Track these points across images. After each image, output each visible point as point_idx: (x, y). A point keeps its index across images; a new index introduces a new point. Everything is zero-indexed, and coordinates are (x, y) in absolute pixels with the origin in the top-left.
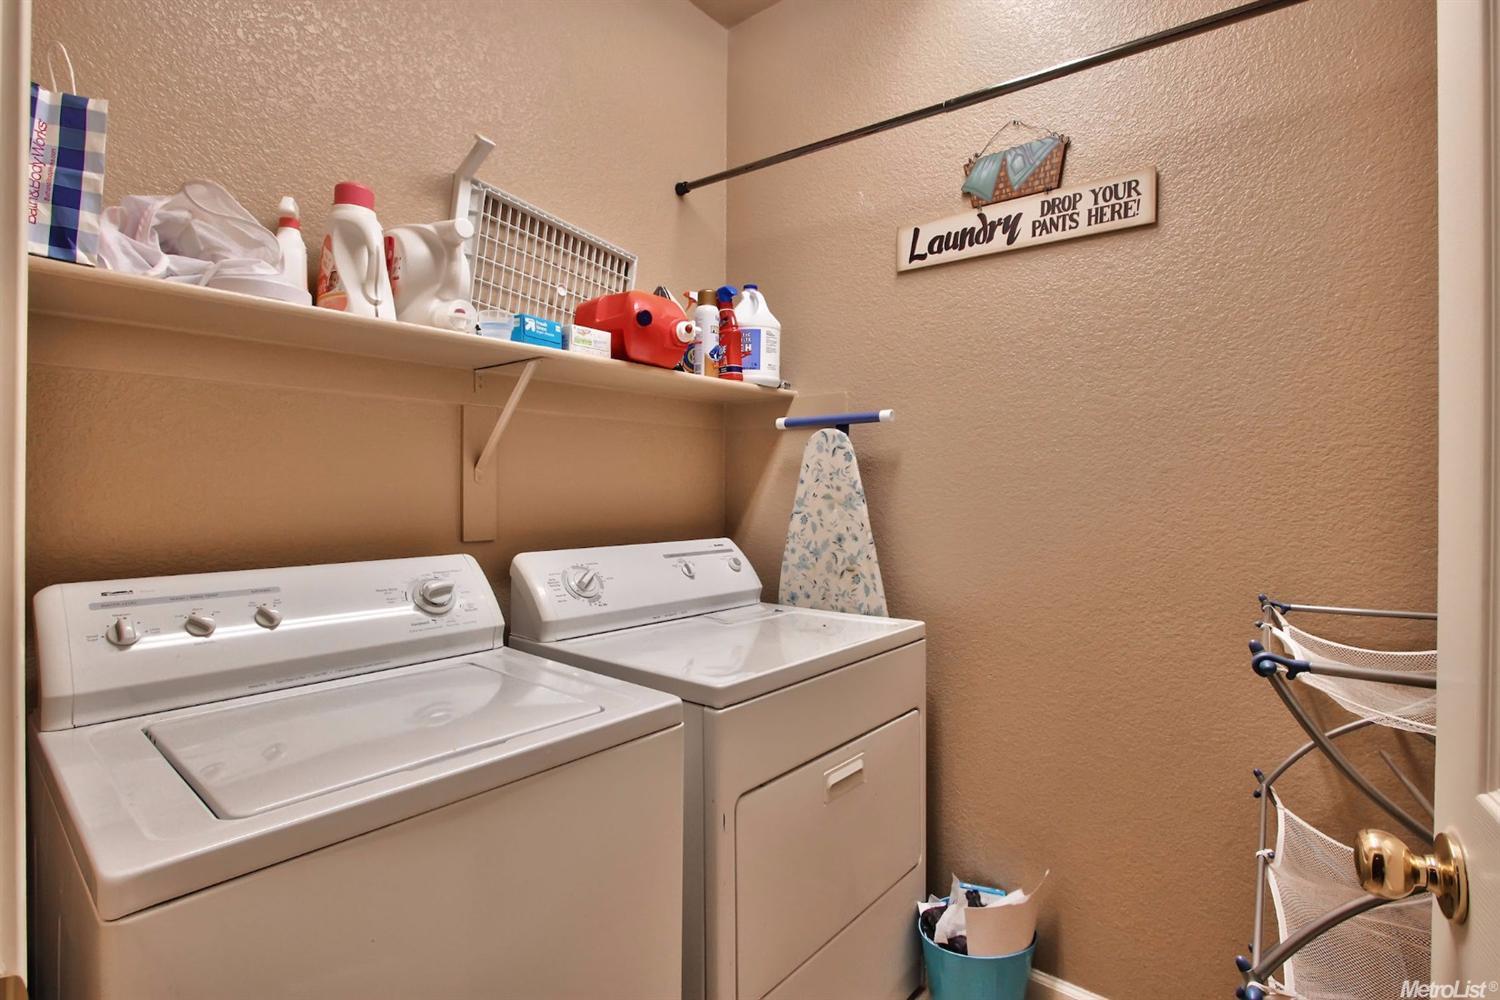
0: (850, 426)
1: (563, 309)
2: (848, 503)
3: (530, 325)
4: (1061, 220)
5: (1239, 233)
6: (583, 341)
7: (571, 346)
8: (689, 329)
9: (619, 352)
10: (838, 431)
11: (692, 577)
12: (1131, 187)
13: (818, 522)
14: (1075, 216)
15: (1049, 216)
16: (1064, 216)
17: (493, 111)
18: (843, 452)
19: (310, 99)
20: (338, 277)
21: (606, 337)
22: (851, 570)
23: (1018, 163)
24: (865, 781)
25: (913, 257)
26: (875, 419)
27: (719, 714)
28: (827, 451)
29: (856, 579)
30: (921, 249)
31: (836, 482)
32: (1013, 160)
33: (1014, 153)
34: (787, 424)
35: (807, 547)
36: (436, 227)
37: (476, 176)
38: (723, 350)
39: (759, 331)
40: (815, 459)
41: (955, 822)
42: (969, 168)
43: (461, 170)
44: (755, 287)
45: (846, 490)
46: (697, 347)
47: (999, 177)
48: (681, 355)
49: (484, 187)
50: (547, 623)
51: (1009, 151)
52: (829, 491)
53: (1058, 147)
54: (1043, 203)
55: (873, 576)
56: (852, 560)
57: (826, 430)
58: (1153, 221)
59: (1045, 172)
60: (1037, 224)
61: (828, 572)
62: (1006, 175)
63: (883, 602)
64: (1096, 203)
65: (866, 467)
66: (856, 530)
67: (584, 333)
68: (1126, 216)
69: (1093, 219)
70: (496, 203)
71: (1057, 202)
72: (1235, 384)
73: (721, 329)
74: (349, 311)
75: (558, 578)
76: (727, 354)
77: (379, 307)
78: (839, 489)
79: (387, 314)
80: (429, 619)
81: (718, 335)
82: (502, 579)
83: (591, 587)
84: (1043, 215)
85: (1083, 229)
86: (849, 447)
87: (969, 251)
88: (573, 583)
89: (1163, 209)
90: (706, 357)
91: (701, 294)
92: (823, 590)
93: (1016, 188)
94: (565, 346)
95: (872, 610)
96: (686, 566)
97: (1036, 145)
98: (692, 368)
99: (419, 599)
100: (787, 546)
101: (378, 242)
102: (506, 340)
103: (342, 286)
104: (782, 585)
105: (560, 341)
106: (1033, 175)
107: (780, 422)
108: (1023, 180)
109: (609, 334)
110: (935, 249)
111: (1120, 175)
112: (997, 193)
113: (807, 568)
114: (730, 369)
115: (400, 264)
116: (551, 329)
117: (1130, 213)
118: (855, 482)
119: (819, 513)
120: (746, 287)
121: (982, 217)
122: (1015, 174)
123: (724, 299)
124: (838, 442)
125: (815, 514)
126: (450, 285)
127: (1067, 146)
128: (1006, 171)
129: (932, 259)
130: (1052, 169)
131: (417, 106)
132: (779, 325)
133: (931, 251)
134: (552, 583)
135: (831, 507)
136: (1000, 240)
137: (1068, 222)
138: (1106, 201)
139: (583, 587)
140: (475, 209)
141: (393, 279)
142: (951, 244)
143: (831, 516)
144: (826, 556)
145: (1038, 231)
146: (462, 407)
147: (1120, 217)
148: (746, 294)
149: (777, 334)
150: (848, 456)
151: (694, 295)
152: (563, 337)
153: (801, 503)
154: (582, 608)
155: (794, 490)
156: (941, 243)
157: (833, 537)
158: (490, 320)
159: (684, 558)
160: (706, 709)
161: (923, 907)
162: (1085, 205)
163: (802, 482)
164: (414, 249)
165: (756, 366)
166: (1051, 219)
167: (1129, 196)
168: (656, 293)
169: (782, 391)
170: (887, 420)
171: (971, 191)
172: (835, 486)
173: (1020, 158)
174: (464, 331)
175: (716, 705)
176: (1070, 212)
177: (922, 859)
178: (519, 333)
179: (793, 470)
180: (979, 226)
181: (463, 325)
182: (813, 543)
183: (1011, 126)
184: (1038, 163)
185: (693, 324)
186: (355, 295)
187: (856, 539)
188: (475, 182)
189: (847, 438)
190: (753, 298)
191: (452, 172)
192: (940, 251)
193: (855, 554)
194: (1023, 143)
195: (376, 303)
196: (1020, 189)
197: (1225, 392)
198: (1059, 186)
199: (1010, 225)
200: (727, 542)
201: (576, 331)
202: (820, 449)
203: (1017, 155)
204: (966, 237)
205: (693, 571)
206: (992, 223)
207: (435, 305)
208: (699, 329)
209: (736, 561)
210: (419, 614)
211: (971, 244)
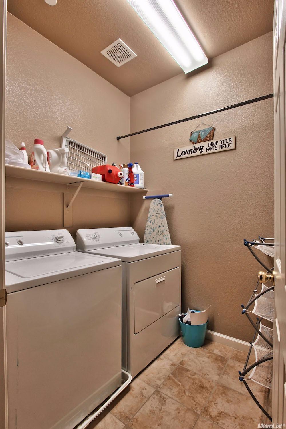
0: (162, 198)
1: (89, 169)
2: (161, 217)
3: (82, 173)
4: (213, 148)
5: (254, 151)
6: (95, 177)
7: (92, 178)
8: (121, 174)
9: (103, 179)
10: (159, 199)
11: (122, 236)
12: (230, 140)
13: (154, 222)
14: (216, 147)
15: (210, 146)
16: (214, 147)
17: (71, 120)
18: (160, 204)
19: (27, 118)
20: (36, 162)
21: (100, 176)
22: (162, 233)
23: (203, 133)
24: (165, 283)
25: (177, 156)
26: (168, 196)
27: (130, 264)
28: (156, 204)
29: (164, 236)
30: (180, 154)
31: (158, 212)
32: (202, 133)
33: (202, 131)
34: (146, 198)
35: (151, 229)
36: (59, 150)
37: (67, 137)
38: (129, 179)
39: (139, 174)
40: (153, 207)
41: (189, 296)
42: (191, 134)
43: (63, 135)
44: (138, 164)
45: (161, 214)
46: (123, 179)
47: (198, 137)
48: (119, 180)
49: (69, 139)
50: (86, 246)
51: (201, 131)
52: (156, 214)
53: (213, 130)
54: (209, 143)
55: (168, 235)
56: (163, 232)
57: (156, 199)
58: (234, 148)
59: (209, 136)
60: (208, 148)
61: (157, 234)
62: (200, 136)
63: (170, 242)
64: (221, 144)
65: (166, 208)
66: (163, 224)
67: (95, 175)
68: (228, 147)
69: (221, 147)
70: (72, 143)
71: (212, 143)
72: (253, 187)
73: (129, 174)
74: (39, 170)
75: (88, 235)
76: (131, 180)
77: (46, 169)
78: (159, 214)
79: (48, 170)
80: (58, 244)
81: (128, 176)
82: (75, 235)
83: (96, 238)
84: (209, 146)
85: (218, 150)
86: (162, 203)
87: (191, 155)
88: (92, 237)
89: (237, 145)
90: (125, 181)
91: (124, 165)
92: (155, 239)
93: (202, 140)
94: (90, 178)
95: (168, 244)
96: (120, 233)
97: (207, 129)
98: (121, 184)
99: (55, 239)
100: (146, 228)
101: (46, 153)
102: (76, 177)
103: (37, 164)
104: (145, 238)
105: (89, 177)
106: (206, 136)
107: (144, 197)
108: (204, 138)
109: (101, 175)
110: (183, 154)
111: (227, 137)
112: (198, 141)
113: (151, 234)
114: (131, 184)
115: (50, 158)
116: (87, 174)
117: (229, 146)
118: (163, 212)
119: (154, 220)
120: (135, 163)
121: (194, 146)
122: (202, 136)
123: (130, 166)
124: (159, 202)
125: (153, 220)
126: (63, 163)
127: (215, 130)
128: (200, 135)
129: (182, 157)
130: (211, 135)
131: (53, 119)
132: (144, 173)
133: (182, 155)
134: (87, 237)
135: (157, 218)
136: (199, 152)
137: (215, 148)
138: (224, 143)
139: (95, 237)
140: (67, 144)
141: (49, 162)
142: (187, 153)
143: (157, 221)
144: (156, 231)
145: (208, 150)
146: (64, 193)
147: (227, 147)
148: (135, 165)
149: (143, 175)
150: (161, 206)
151: (122, 165)
152: (90, 176)
153: (150, 217)
154: (94, 243)
155: (148, 214)
156: (184, 153)
157: (158, 226)
158: (73, 172)
159: (120, 231)
160: (127, 263)
161: (180, 315)
162: (219, 144)
163: (150, 212)
164: (54, 154)
165: (138, 183)
166: (211, 147)
167: (229, 142)
168: (112, 165)
169: (145, 189)
170: (170, 196)
171: (192, 140)
172: (158, 213)
173: (203, 132)
174: (66, 175)
175: (129, 262)
176: (215, 146)
177: (180, 304)
178: (80, 175)
179: (147, 210)
180: (194, 149)
181: (66, 173)
182: (153, 228)
183: (201, 125)
184: (208, 134)
185: (122, 173)
186: (40, 166)
187: (163, 226)
188: (67, 138)
189: (161, 201)
190: (137, 166)
191: (61, 135)
192: (184, 155)
193: (163, 230)
194: (204, 129)
195: (45, 168)
196: (203, 140)
197: (251, 189)
198: (213, 139)
199: (201, 149)
200: (130, 228)
201: (93, 174)
202: (154, 204)
203: (203, 131)
204: (191, 151)
205: (122, 234)
206: (197, 148)
207: (59, 168)
208: (123, 174)
209: (133, 232)
210: (56, 243)
211: (192, 153)
